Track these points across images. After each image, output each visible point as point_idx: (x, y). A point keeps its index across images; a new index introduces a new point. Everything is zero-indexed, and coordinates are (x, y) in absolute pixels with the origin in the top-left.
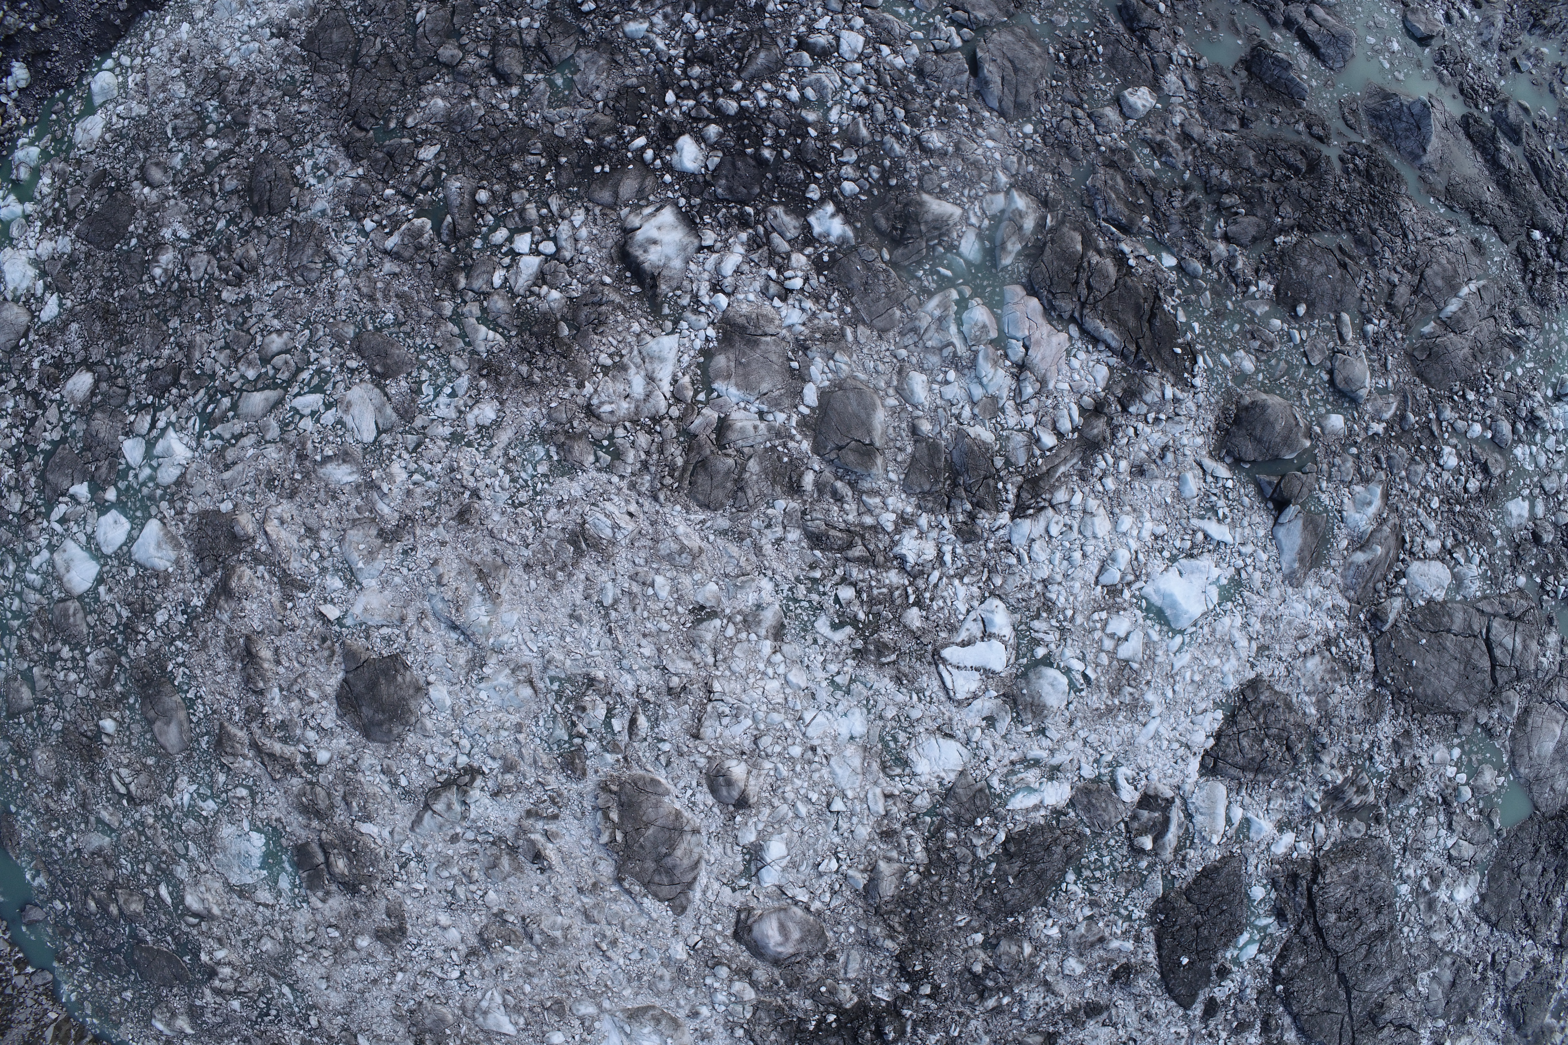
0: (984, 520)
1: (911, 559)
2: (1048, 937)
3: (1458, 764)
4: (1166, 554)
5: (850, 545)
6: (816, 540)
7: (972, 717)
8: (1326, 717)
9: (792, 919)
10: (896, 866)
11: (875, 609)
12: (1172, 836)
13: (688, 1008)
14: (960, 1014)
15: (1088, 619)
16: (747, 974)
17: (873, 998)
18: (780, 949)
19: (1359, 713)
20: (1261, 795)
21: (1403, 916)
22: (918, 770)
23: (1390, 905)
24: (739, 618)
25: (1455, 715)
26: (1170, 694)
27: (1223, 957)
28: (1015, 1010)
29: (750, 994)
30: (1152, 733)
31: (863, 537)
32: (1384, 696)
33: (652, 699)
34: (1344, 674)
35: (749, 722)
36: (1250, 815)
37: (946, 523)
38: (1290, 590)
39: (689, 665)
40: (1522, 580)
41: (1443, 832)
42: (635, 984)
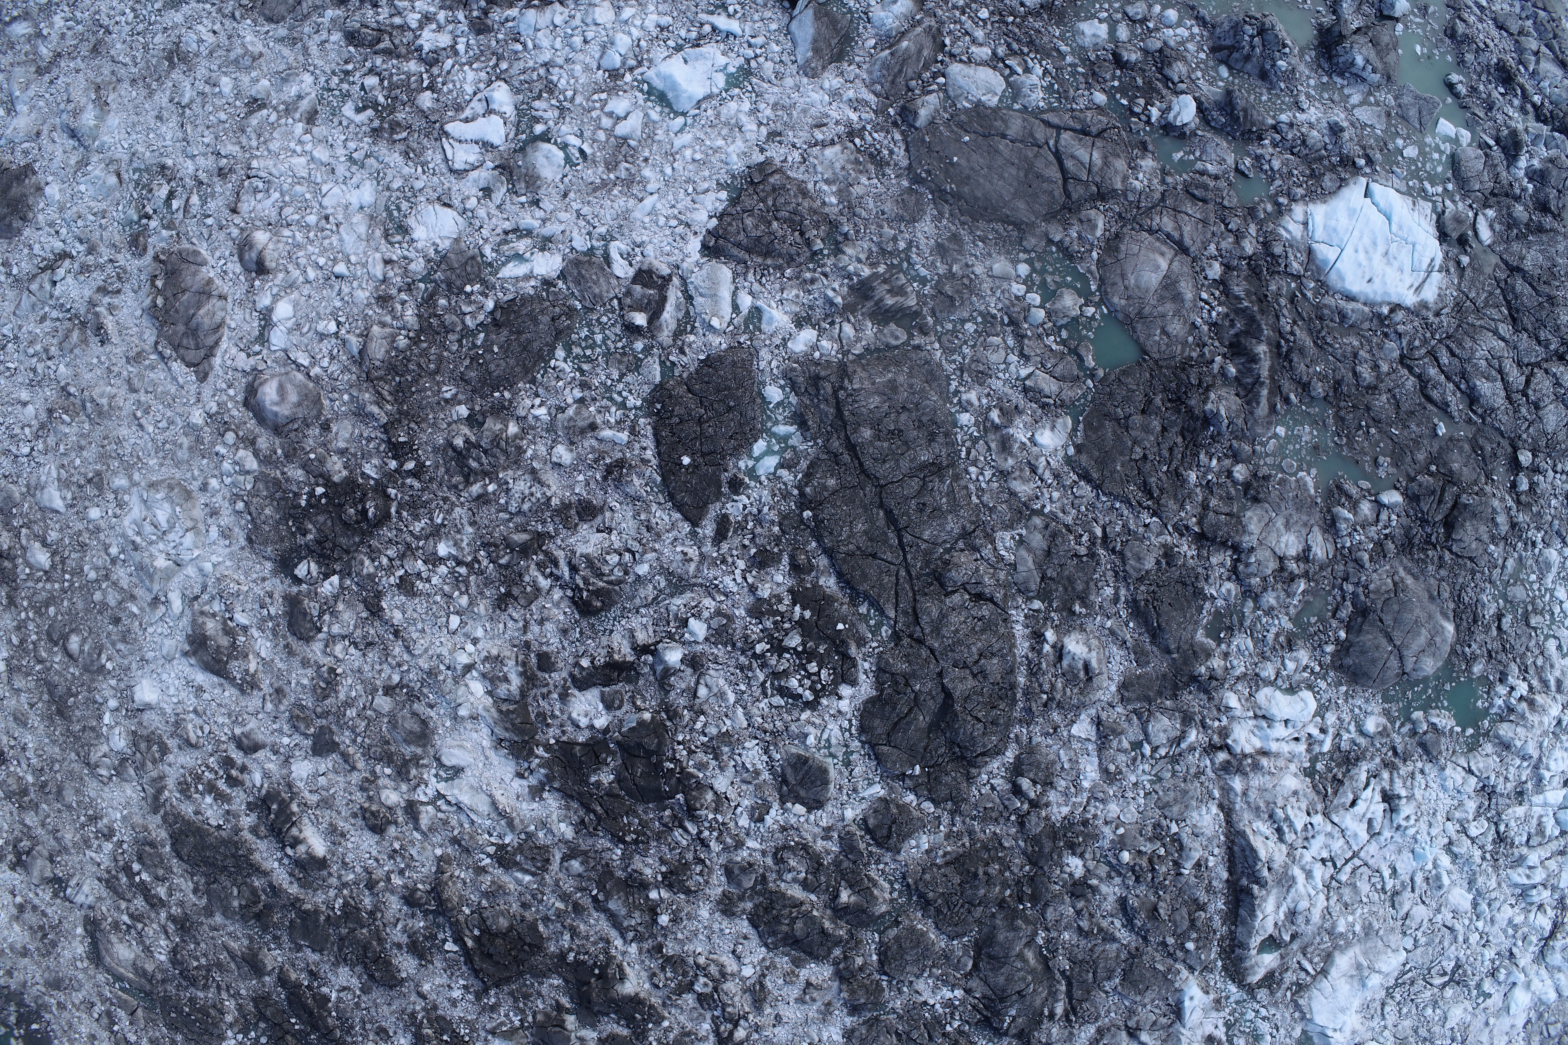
0: (496, 15)
1: (426, 48)
2: (536, 418)
3: (1028, 282)
4: (671, 43)
5: (379, 41)
6: (352, 37)
7: (469, 187)
8: (850, 207)
9: (291, 381)
10: (388, 330)
11: (393, 93)
12: (669, 315)
13: (201, 479)
14: (445, 499)
15: (588, 100)
16: (250, 442)
17: (363, 473)
18: (275, 408)
19: (888, 206)
20: (772, 283)
21: (968, 453)
22: (415, 235)
23: (947, 435)
24: (282, 107)
25: (1017, 225)
26: (668, 171)
27: (736, 466)
28: (502, 501)
29: (252, 464)
30: (648, 208)
31: (391, 34)
32: (922, 194)
33: (205, 181)
34: (872, 168)
35: (277, 195)
36: (759, 303)
37: (461, 15)
38: (805, 80)
39: (237, 148)
40: (1100, 98)
41: (1013, 358)
42: (161, 454)
